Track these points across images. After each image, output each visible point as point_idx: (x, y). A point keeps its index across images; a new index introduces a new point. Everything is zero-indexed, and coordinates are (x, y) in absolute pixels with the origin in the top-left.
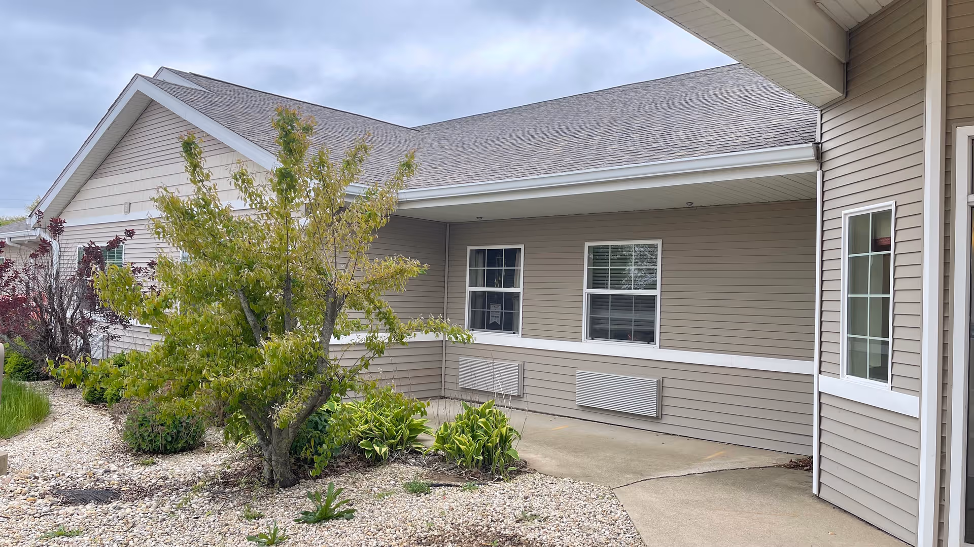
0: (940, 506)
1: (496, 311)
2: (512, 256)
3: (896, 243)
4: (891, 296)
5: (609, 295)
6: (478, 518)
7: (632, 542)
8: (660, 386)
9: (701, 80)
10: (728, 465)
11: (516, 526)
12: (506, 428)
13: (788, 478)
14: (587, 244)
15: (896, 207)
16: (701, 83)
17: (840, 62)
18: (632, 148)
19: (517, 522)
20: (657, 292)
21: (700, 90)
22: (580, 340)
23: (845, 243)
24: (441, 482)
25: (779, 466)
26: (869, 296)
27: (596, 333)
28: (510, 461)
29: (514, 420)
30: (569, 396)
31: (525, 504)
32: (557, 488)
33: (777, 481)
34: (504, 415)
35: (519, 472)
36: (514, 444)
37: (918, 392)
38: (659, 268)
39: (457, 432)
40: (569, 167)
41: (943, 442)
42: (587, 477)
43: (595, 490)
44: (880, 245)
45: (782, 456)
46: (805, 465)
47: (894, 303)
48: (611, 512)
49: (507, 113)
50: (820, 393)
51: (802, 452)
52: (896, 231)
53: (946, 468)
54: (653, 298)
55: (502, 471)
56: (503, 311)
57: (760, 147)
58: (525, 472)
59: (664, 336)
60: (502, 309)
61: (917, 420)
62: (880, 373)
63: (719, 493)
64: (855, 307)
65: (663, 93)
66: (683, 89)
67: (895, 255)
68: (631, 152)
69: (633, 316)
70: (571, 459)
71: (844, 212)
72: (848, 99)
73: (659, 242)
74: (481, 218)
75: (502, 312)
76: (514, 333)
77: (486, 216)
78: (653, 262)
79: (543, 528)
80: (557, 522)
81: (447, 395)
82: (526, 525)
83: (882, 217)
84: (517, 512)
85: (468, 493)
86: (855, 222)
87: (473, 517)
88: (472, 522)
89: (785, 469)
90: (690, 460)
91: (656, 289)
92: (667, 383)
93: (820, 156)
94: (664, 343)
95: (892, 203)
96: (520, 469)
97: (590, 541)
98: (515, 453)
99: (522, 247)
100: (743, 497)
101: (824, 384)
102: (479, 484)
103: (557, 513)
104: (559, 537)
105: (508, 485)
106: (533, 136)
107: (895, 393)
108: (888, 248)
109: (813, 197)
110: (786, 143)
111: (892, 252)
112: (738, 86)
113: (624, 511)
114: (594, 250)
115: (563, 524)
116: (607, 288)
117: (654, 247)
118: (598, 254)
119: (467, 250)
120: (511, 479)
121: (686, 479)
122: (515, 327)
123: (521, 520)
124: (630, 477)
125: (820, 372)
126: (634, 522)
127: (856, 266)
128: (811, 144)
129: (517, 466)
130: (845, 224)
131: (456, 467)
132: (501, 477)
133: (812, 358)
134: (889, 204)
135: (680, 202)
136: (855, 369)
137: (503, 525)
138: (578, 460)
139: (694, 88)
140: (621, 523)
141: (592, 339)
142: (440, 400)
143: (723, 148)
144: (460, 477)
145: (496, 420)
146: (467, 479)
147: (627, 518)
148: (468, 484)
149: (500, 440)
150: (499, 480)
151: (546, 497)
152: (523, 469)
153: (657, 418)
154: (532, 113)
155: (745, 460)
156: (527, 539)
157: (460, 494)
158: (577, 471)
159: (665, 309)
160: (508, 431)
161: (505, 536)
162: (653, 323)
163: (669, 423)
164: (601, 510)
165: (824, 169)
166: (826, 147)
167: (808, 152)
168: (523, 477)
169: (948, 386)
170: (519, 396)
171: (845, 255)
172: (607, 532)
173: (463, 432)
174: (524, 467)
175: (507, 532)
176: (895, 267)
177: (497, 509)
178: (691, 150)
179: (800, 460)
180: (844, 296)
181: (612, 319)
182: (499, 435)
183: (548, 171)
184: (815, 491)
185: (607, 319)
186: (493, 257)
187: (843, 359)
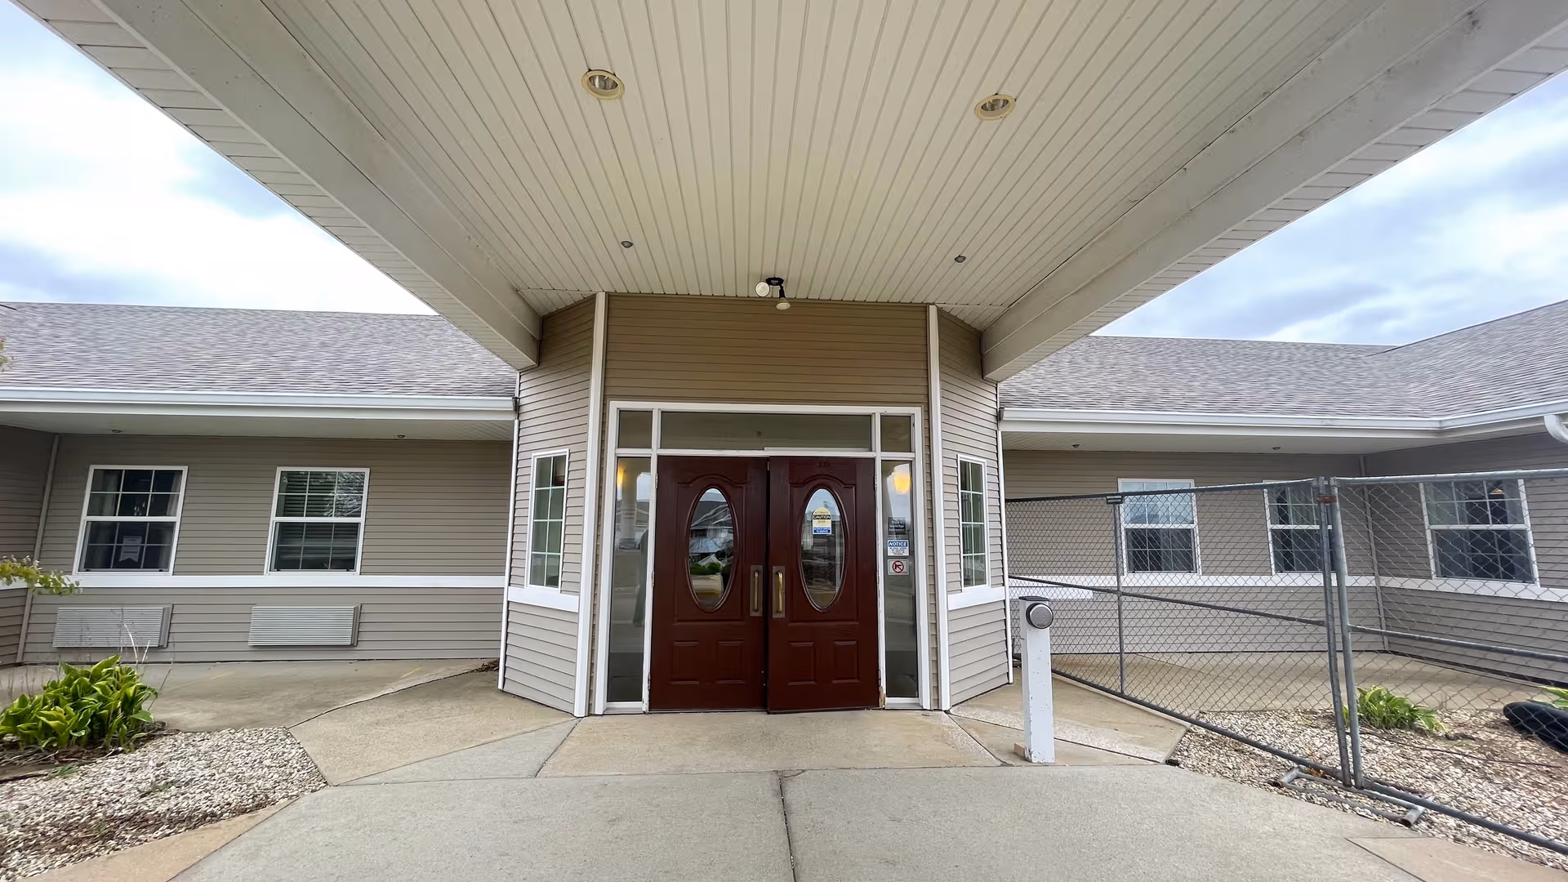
0: (591, 677)
1: (132, 547)
2: (167, 480)
3: (568, 480)
4: (563, 520)
5: (303, 523)
6: (75, 807)
7: (308, 777)
8: (358, 613)
9: (423, 324)
10: (424, 679)
11: (140, 801)
12: (134, 687)
13: (479, 680)
14: (279, 470)
15: (570, 453)
16: (423, 327)
17: (534, 339)
18: (343, 378)
19: (142, 797)
20: (361, 520)
21: (421, 333)
22: (261, 573)
23: (533, 479)
24: (7, 777)
25: (472, 671)
26: (548, 520)
27: (283, 562)
28: (138, 725)
29: (148, 676)
30: (241, 637)
31: (158, 773)
32: (209, 743)
33: (468, 685)
34: (134, 672)
35: (150, 738)
36: (145, 706)
37: (578, 593)
38: (365, 495)
39: (45, 704)
40: (262, 387)
41: (594, 627)
42: (254, 723)
43: (264, 734)
44: (558, 481)
45: (475, 661)
46: (493, 666)
47: (565, 526)
48: (284, 753)
49: (176, 311)
50: (508, 602)
51: (491, 655)
52: (569, 472)
53: (595, 648)
54: (357, 525)
55: (122, 741)
56: (146, 545)
57: (468, 394)
58: (161, 736)
59: (366, 562)
60: (143, 542)
61: (577, 614)
62: (553, 581)
63: (413, 707)
64: (539, 529)
65: (382, 328)
66: (404, 329)
67: (568, 489)
68: (341, 382)
69: (332, 543)
70: (235, 707)
71: (534, 454)
72: (540, 367)
73: (367, 471)
74: (120, 431)
75: (142, 547)
76: (160, 571)
77: (127, 429)
78: (360, 489)
79: (183, 794)
80: (205, 782)
81: (29, 658)
82: (157, 797)
83: (559, 461)
84: (144, 784)
85: (58, 781)
86: (542, 463)
87: (62, 810)
88: (61, 815)
89: (478, 673)
90: (382, 682)
91: (360, 516)
92: (365, 609)
93: (517, 408)
94: (365, 569)
95: (567, 450)
96: (155, 732)
97: (252, 791)
98: (147, 715)
99: (185, 469)
100: (436, 706)
101: (513, 594)
102: (79, 766)
103: (207, 772)
104: (206, 798)
105: (128, 758)
106: (213, 346)
107: (564, 595)
108: (562, 484)
109: (511, 439)
110: (492, 394)
111: (565, 487)
112: (456, 336)
113: (300, 748)
114: (290, 475)
115: (214, 783)
116: (302, 516)
117: (363, 475)
118: (293, 482)
119: (88, 470)
120: (136, 749)
121: (377, 701)
122: (163, 563)
123: (148, 793)
124: (312, 712)
125: (509, 585)
126: (312, 756)
127: (540, 497)
128: (511, 398)
129: (149, 731)
130: (534, 464)
131: (39, 751)
132: (120, 749)
133: (503, 574)
134: (564, 451)
135: (392, 435)
136: (535, 580)
137: (118, 806)
138: (243, 707)
139: (414, 330)
140: (295, 762)
141: (278, 570)
142: (15, 668)
143: (436, 391)
144: (46, 763)
145: (118, 680)
146: (57, 763)
147: (304, 754)
148: (60, 768)
149: (122, 705)
150: (116, 753)
151: (191, 758)
152: (158, 733)
153: (352, 645)
154: (214, 319)
155: (441, 672)
156: (157, 813)
157: (42, 785)
158: (240, 719)
159: (368, 535)
160: (138, 690)
161: (120, 818)
162: (354, 550)
163: (366, 649)
164: (270, 754)
165: (520, 419)
166: (523, 402)
167: (508, 404)
168: (158, 742)
169: (598, 587)
170: (160, 647)
171: (532, 488)
172: (276, 776)
173: (57, 703)
174: (159, 730)
175: (124, 812)
176: (567, 498)
177: (108, 789)
178: (405, 388)
179: (491, 663)
180: (530, 521)
181: (305, 548)
182: (122, 697)
183: (232, 388)
184: (500, 687)
185: (300, 548)
186: (136, 480)
187: (527, 573)
